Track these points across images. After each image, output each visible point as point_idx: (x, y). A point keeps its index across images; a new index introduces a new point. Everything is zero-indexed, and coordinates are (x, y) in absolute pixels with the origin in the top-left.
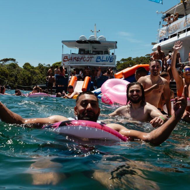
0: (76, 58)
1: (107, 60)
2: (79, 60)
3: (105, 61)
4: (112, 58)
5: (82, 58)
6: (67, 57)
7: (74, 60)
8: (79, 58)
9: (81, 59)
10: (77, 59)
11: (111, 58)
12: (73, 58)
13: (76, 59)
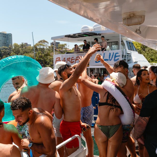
0: (70, 58)
1: (110, 59)
2: (73, 62)
3: (107, 60)
4: (117, 55)
5: (77, 58)
6: (59, 58)
7: (68, 61)
8: (74, 59)
9: (76, 60)
10: (72, 60)
11: (115, 55)
12: (66, 59)
13: (70, 60)
